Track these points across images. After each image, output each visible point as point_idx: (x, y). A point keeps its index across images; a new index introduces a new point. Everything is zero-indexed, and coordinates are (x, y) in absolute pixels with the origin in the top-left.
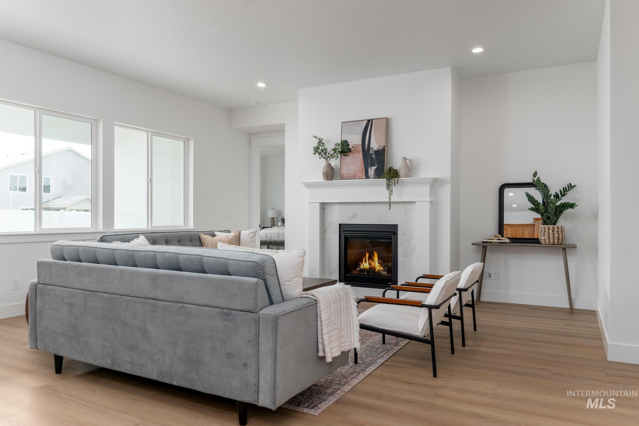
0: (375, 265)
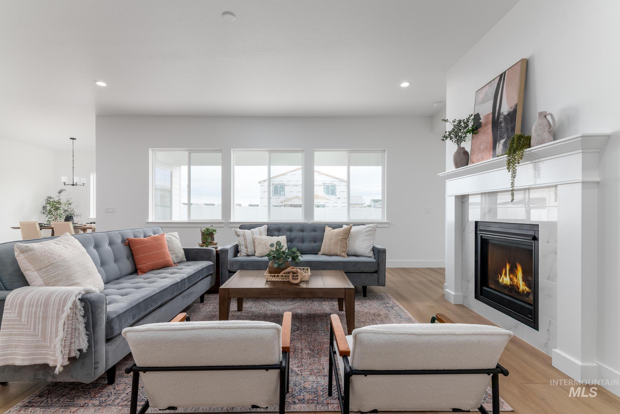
0: (518, 283)
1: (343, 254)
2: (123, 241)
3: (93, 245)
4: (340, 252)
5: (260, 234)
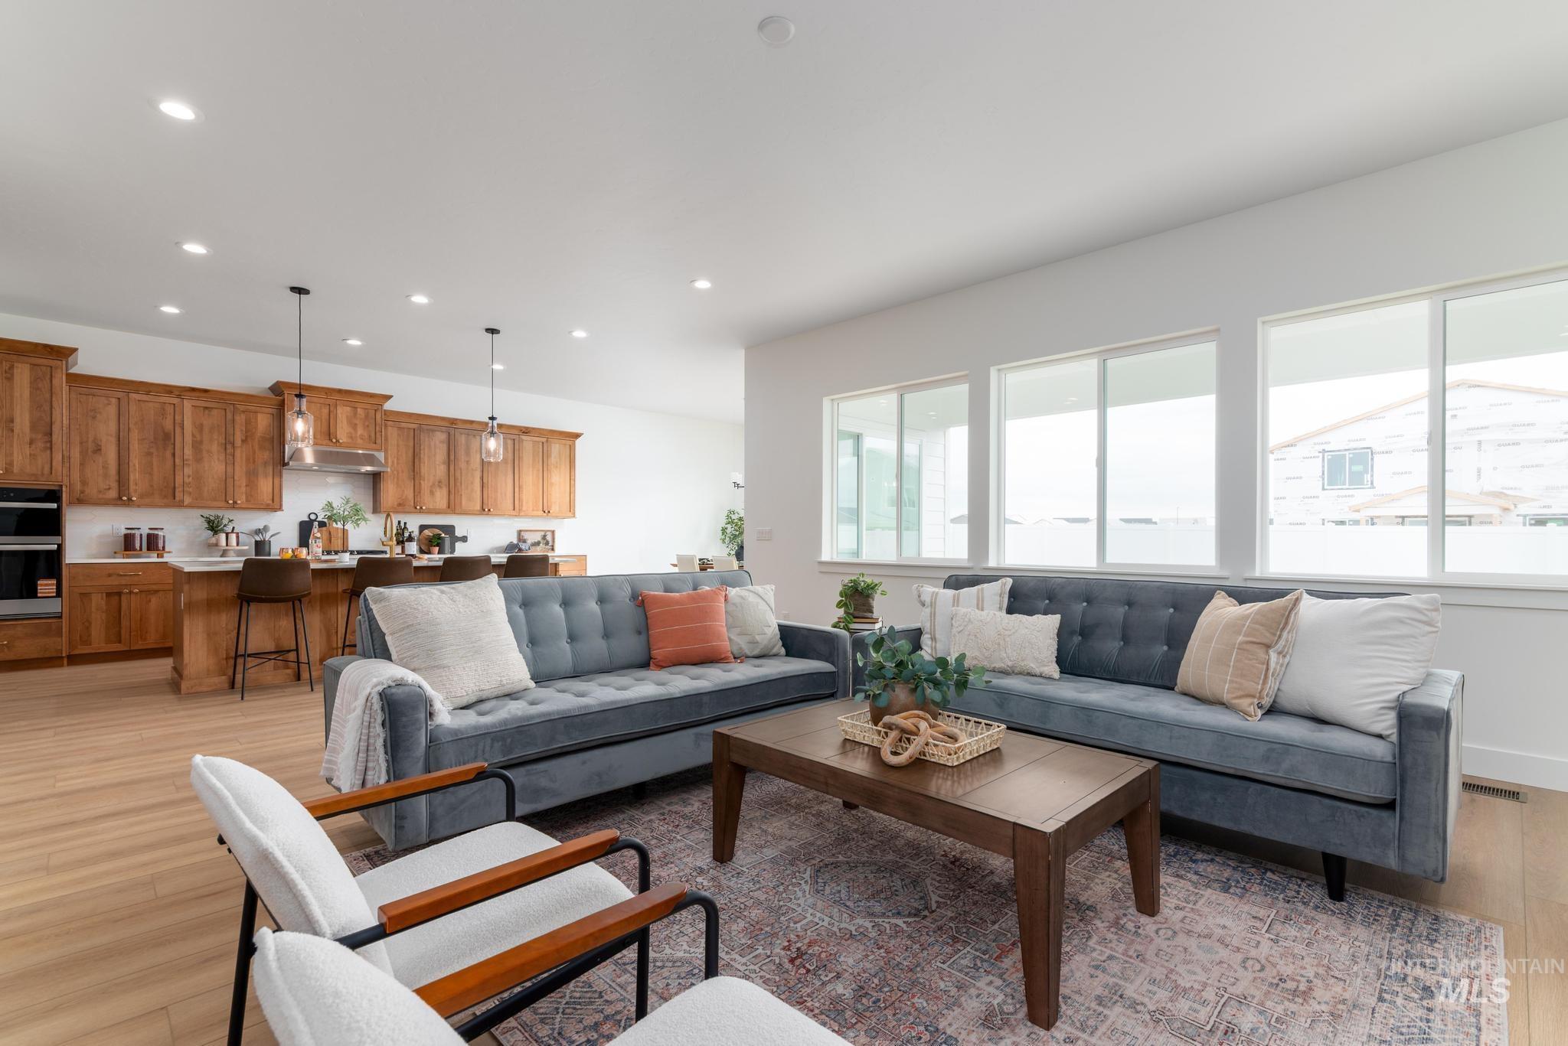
1: (1244, 703)
2: (634, 596)
3: (596, 598)
4: (1234, 696)
5: (978, 605)
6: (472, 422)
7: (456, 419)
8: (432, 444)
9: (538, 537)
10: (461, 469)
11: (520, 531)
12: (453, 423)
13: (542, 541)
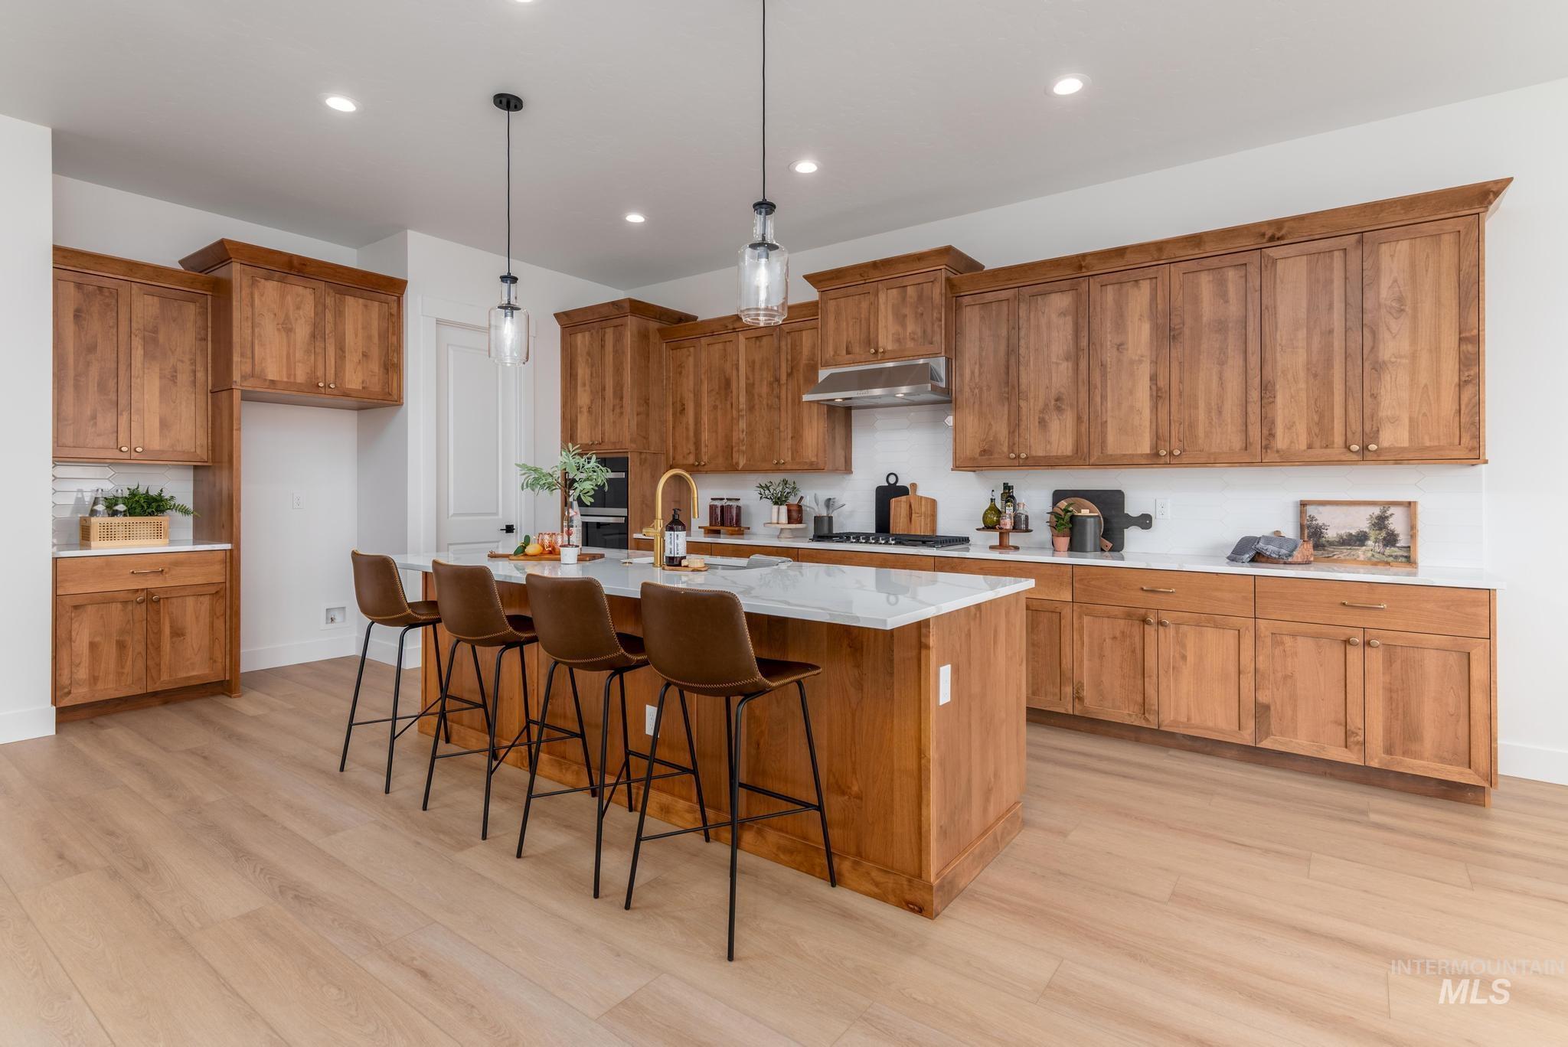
6: (1121, 252)
7: (1084, 256)
8: (1043, 321)
9: (1359, 521)
10: (1103, 365)
11: (1303, 504)
12: (1080, 267)
13: (1373, 534)
